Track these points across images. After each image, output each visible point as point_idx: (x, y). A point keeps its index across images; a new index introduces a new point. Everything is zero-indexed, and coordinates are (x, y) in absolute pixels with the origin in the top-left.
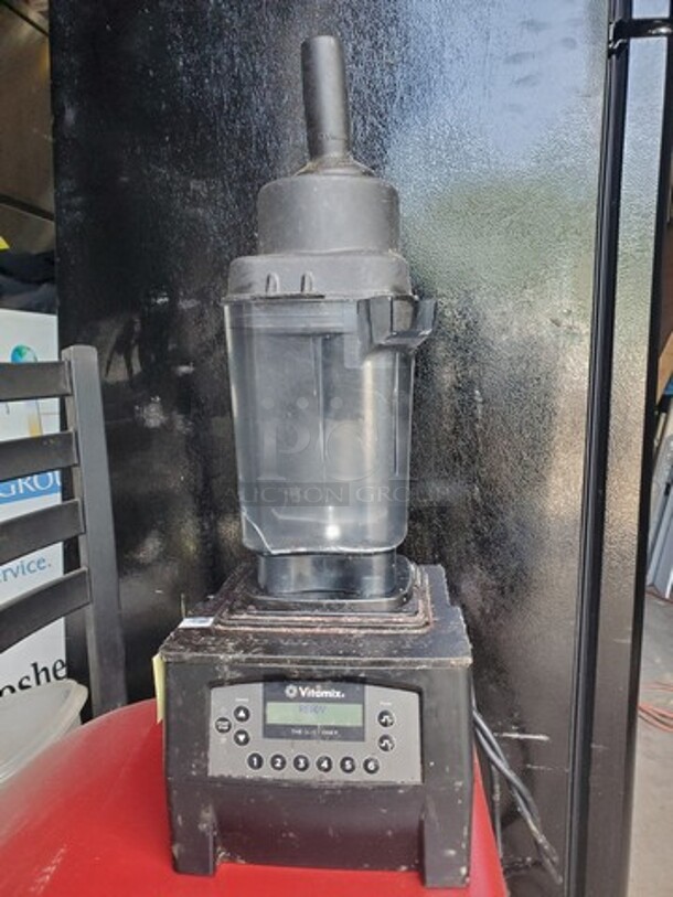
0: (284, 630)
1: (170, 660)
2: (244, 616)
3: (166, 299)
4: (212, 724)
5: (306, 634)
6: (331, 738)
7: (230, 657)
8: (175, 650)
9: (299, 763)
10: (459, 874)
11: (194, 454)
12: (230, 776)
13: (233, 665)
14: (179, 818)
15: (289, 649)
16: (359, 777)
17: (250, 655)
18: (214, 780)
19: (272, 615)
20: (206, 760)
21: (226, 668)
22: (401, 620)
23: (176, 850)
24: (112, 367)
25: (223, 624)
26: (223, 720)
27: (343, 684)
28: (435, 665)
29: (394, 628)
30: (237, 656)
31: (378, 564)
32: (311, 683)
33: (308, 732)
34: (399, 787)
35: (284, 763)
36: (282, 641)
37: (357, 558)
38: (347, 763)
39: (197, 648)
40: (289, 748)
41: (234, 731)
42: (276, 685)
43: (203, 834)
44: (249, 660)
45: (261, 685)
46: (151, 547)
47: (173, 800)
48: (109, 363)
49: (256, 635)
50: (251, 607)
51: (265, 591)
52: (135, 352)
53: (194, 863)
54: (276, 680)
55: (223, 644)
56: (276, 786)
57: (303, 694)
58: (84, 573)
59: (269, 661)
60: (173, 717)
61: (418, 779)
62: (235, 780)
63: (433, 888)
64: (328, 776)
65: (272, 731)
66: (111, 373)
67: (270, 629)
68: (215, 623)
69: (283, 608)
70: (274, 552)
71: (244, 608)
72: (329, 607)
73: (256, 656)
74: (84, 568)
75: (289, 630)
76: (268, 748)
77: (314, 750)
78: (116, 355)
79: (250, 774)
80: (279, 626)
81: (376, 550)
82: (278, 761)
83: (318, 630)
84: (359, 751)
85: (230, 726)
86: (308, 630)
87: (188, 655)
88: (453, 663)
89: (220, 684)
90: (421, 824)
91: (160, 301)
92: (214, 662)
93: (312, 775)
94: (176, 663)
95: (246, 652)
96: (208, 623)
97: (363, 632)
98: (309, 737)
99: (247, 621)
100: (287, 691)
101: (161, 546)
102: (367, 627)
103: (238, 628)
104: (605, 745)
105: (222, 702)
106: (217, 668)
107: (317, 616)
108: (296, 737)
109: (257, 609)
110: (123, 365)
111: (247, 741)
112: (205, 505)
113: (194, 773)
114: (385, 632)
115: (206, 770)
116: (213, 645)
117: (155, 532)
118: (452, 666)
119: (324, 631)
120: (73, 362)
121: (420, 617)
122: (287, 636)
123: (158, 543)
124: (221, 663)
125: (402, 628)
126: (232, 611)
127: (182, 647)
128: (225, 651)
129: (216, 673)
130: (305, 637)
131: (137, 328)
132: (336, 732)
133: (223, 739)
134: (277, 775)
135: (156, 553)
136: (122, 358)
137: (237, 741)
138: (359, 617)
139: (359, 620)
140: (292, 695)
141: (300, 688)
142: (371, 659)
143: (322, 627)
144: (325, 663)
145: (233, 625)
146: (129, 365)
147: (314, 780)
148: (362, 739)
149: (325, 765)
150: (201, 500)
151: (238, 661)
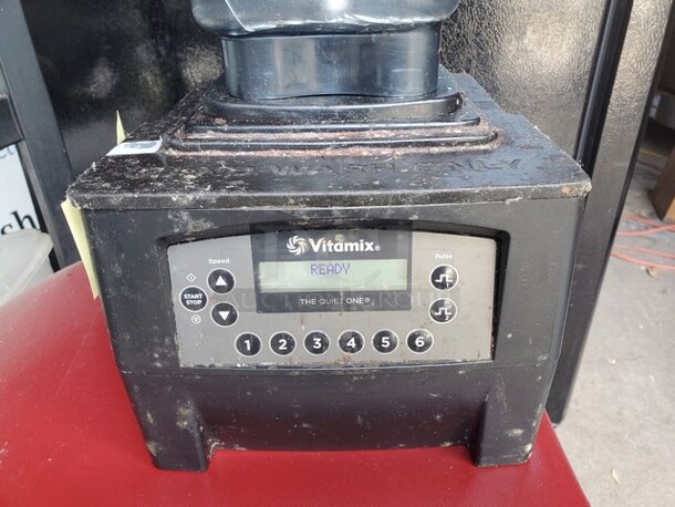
0: (276, 153)
1: (86, 206)
2: (210, 135)
4: (177, 297)
5: (312, 158)
6: (360, 308)
7: (190, 197)
8: (92, 189)
9: (313, 343)
10: (524, 452)
12: (212, 366)
13: (196, 209)
14: (149, 415)
15: (293, 183)
16: (401, 355)
17: (223, 193)
18: (188, 371)
19: (255, 131)
20: (174, 348)
21: (185, 216)
22: (457, 131)
23: (152, 447)
25: (175, 147)
26: (193, 291)
27: (375, 233)
28: (537, 197)
29: (449, 144)
30: (201, 195)
31: (417, 45)
32: (328, 232)
33: (325, 301)
34: (459, 367)
35: (290, 345)
36: (275, 171)
37: (384, 35)
38: (384, 339)
39: (132, 186)
40: (297, 326)
41: (210, 307)
42: (271, 239)
43: (185, 431)
44: (222, 201)
45: (249, 236)
46: (102, 80)
47: (137, 397)
49: (231, 162)
50: (218, 121)
51: (240, 97)
54: (271, 230)
55: (177, 177)
56: (282, 375)
57: (316, 249)
59: (260, 201)
60: (112, 292)
61: (486, 355)
62: (219, 370)
64: (357, 357)
65: (273, 303)
67: (252, 153)
68: (166, 146)
69: (269, 119)
70: (250, 28)
71: (208, 122)
72: (344, 117)
73: (232, 194)
74: (3, 96)
75: (284, 154)
76: (266, 326)
77: (334, 325)
79: (242, 361)
80: (267, 148)
81: (418, 19)
82: (284, 343)
83: (328, 152)
84: (399, 325)
85: (204, 300)
86: (314, 153)
87: (116, 198)
88: (566, 190)
89: (181, 239)
90: (482, 408)
92: (163, 208)
93: (333, 357)
94: (96, 210)
95: (215, 188)
96: (153, 147)
97: (400, 152)
98: (326, 308)
99: (212, 142)
100: (290, 246)
101: (113, 77)
102: (406, 145)
103: (202, 153)
105: (189, 266)
106: (170, 217)
107: (324, 130)
108: (307, 309)
109: (229, 122)
111: (232, 318)
112: (157, 24)
113: (159, 365)
114: (435, 150)
115: (176, 360)
116: (159, 180)
117: (103, 60)
118: (564, 196)
119: (339, 153)
121: (483, 127)
122: (281, 163)
123: (109, 74)
124: (176, 208)
125: (462, 143)
126: (189, 128)
127: (107, 185)
128: (180, 187)
129: (170, 224)
130: (311, 162)
132: (367, 300)
133: (196, 318)
134: (283, 360)
135: (109, 86)
137: (218, 319)
138: (393, 129)
139: (392, 134)
140: (298, 252)
141: (311, 241)
142: (430, 191)
143: (337, 147)
144: (352, 201)
145: (194, 149)
147: (337, 364)
148: (410, 308)
149: (350, 343)
150: (150, 18)
151: (205, 202)
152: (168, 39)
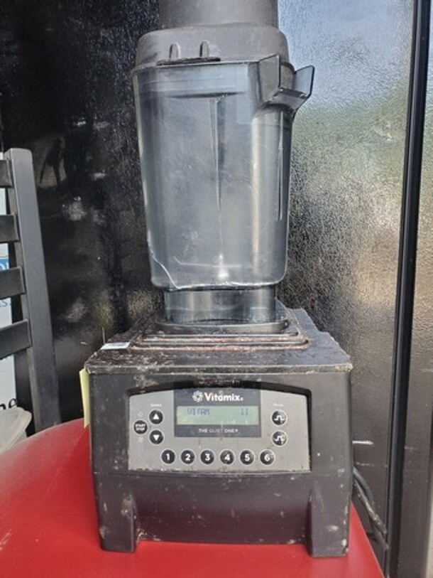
0: (189, 348)
1: (93, 372)
2: (155, 339)
3: (84, 123)
4: (131, 426)
5: (207, 351)
6: (232, 435)
7: (147, 367)
8: (98, 364)
9: (206, 457)
10: (342, 546)
11: (107, 240)
12: (147, 469)
13: (148, 375)
14: (105, 505)
15: (196, 361)
16: (256, 467)
17: (163, 366)
18: (134, 473)
19: (179, 337)
20: (127, 456)
21: (143, 378)
22: (285, 339)
23: (102, 532)
24: (44, 176)
25: (137, 345)
26: (141, 422)
27: (242, 390)
28: (322, 370)
29: (280, 345)
30: (152, 366)
31: (262, 296)
32: (214, 389)
33: (213, 431)
34: (291, 475)
35: (192, 458)
36: (189, 356)
37: (246, 291)
38: (247, 456)
39: (117, 362)
40: (196, 446)
41: (149, 432)
42: (185, 391)
43: (125, 518)
44: (162, 370)
45: (172, 391)
46: (77, 311)
47: (100, 492)
48: (42, 173)
49: (165, 352)
50: (160, 332)
51: (172, 320)
52: (62, 164)
53: (118, 542)
54: (185, 385)
55: (139, 358)
56: (186, 477)
57: (208, 398)
58: (25, 323)
59: (180, 370)
60: (98, 421)
61: (307, 468)
62: (150, 472)
63: (318, 558)
64: (230, 467)
65: (181, 431)
66: (44, 180)
67: (176, 349)
68: (132, 345)
69: (187, 332)
70: (179, 288)
71: (155, 332)
72: (225, 331)
73: (167, 366)
74: (25, 320)
75: (193, 349)
76: (178, 445)
77: (216, 446)
78: (47, 166)
79: (164, 467)
80: (185, 346)
81: (261, 284)
82: (187, 456)
83: (216, 348)
84: (255, 447)
85: (146, 427)
86: (209, 348)
87: (109, 368)
88: (337, 368)
89: (136, 392)
90: (309, 505)
91: (79, 124)
92: (132, 373)
93: (217, 466)
94: (99, 374)
95: (159, 363)
96: (126, 346)
97: (254, 349)
98: (214, 435)
99: (156, 342)
100: (194, 397)
101: (84, 310)
102: (257, 345)
103: (151, 348)
104: (414, 447)
105: (139, 407)
106: (135, 378)
107: (215, 337)
108: (203, 435)
109: (166, 333)
110: (53, 174)
111: (160, 439)
112: (117, 278)
113: (116, 468)
114: (273, 348)
115: (127, 465)
116: (131, 360)
117: (79, 299)
118: (337, 371)
119: (222, 348)
120: (13, 161)
121: (300, 337)
122: (192, 353)
123: (82, 307)
124: (138, 373)
125: (288, 345)
126: (144, 336)
127: (105, 362)
128: (141, 363)
129: (134, 382)
130: (207, 353)
131: (63, 146)
132: (237, 430)
133: (141, 438)
134: (187, 467)
135: (81, 314)
136: (52, 168)
137: (153, 440)
138: (251, 337)
139: (250, 340)
140: (199, 400)
141: (206, 394)
142: (267, 366)
143: (221, 346)
144: (227, 370)
145: (147, 346)
146: (57, 174)
147: (219, 471)
148: (260, 436)
149: (227, 458)
150: (113, 275)
151: (153, 371)
152: (122, 287)
